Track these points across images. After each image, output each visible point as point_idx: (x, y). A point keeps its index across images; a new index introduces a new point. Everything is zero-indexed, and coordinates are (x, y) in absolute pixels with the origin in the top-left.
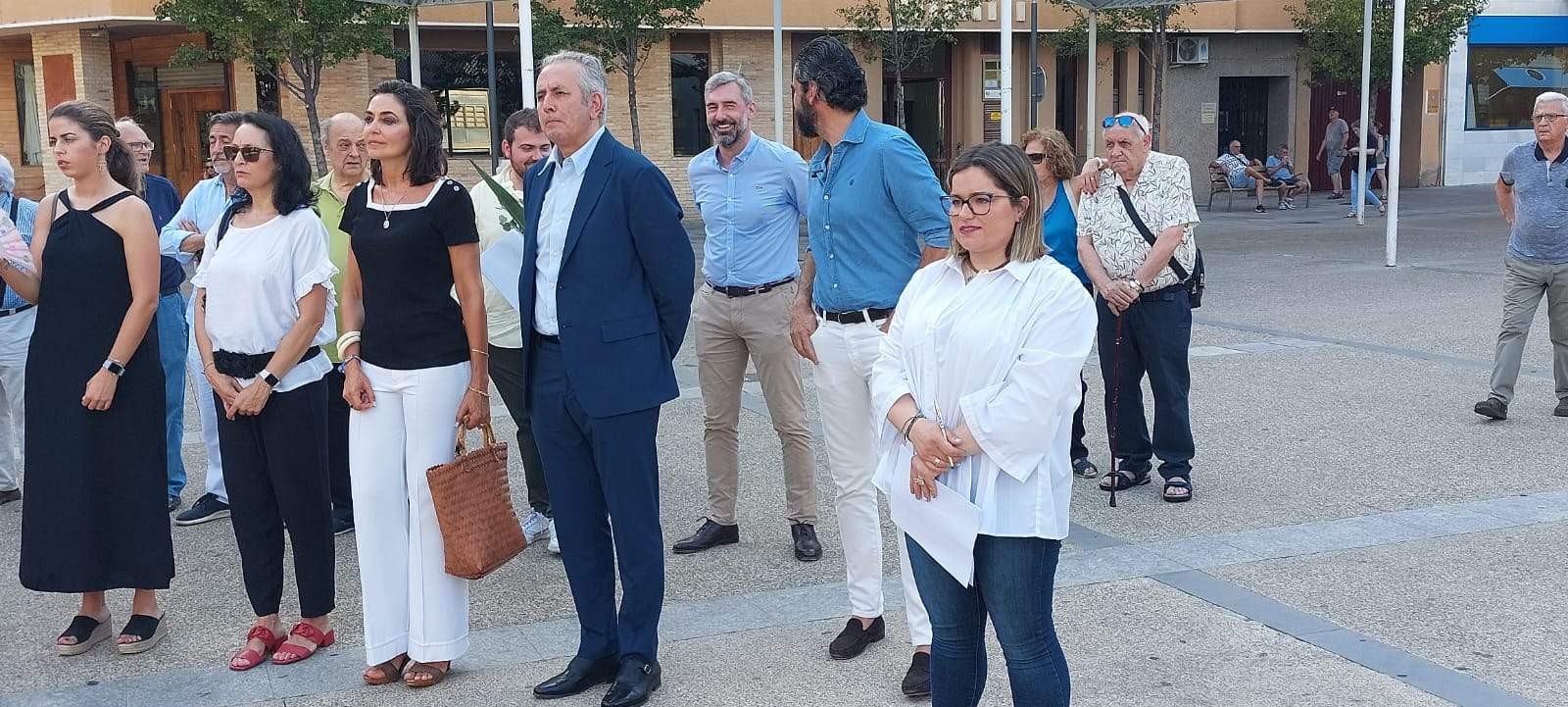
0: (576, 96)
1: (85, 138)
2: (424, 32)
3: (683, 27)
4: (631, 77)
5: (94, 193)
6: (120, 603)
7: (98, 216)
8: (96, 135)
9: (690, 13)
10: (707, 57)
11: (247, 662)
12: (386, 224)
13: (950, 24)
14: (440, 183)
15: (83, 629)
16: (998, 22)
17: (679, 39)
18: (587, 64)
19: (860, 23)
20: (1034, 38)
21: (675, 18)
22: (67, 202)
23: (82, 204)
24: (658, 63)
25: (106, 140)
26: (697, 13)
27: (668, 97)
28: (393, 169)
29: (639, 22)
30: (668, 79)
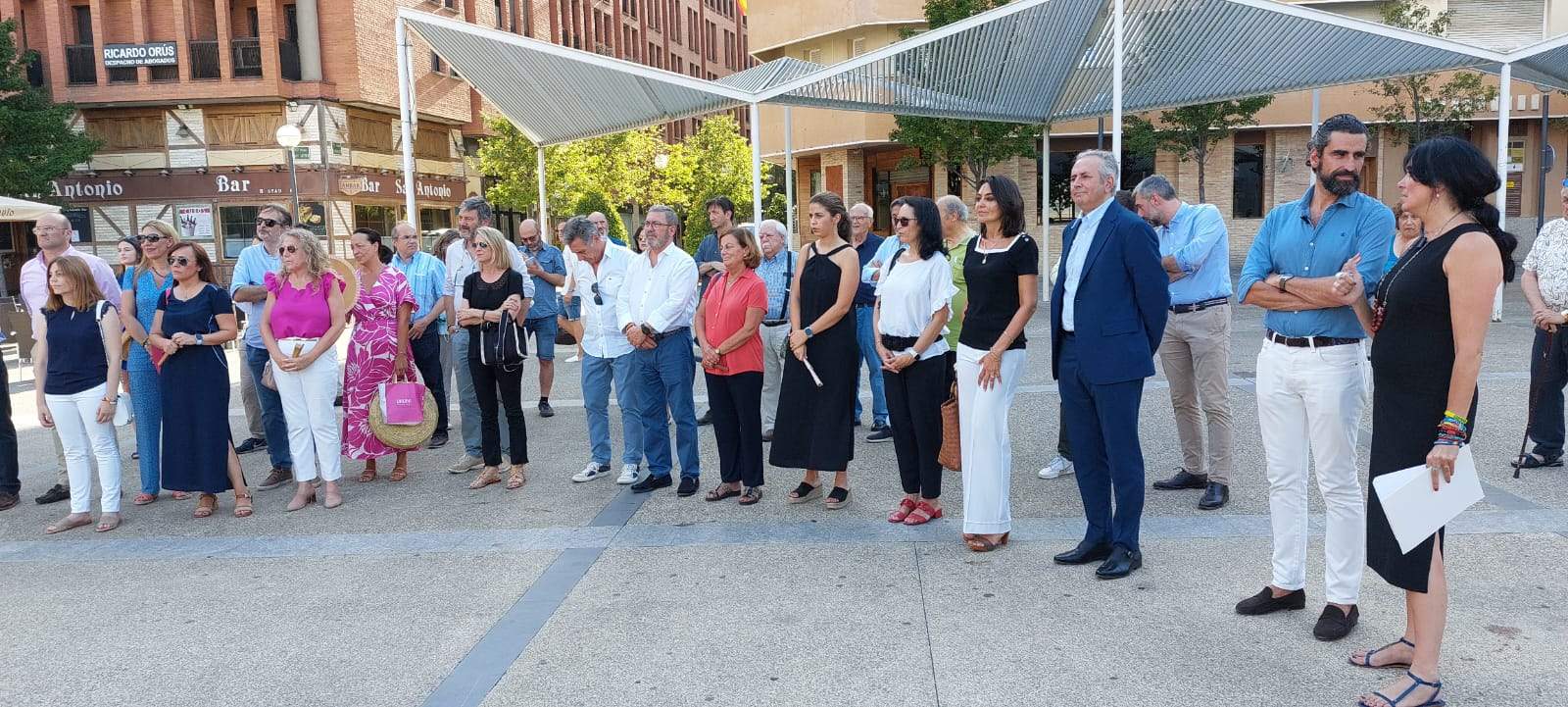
0: (1096, 178)
1: (828, 215)
2: (1052, 140)
3: (1244, 127)
4: (1201, 165)
5: (829, 246)
6: (827, 479)
7: (831, 258)
8: (833, 214)
9: (1249, 117)
10: (1263, 147)
11: (897, 518)
12: (984, 261)
13: (1468, 114)
14: (1019, 236)
15: (804, 490)
16: (1497, 112)
17: (1240, 136)
18: (1105, 158)
19: (1388, 117)
20: (1545, 123)
21: (1238, 121)
22: (815, 250)
23: (823, 251)
24: (1225, 152)
25: (838, 216)
26: (1254, 117)
27: (1230, 178)
28: (994, 228)
29: (1209, 125)
30: (1231, 164)
